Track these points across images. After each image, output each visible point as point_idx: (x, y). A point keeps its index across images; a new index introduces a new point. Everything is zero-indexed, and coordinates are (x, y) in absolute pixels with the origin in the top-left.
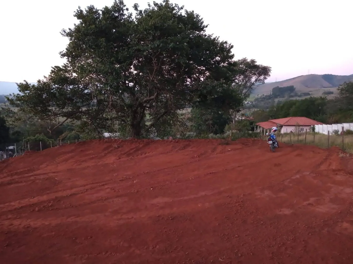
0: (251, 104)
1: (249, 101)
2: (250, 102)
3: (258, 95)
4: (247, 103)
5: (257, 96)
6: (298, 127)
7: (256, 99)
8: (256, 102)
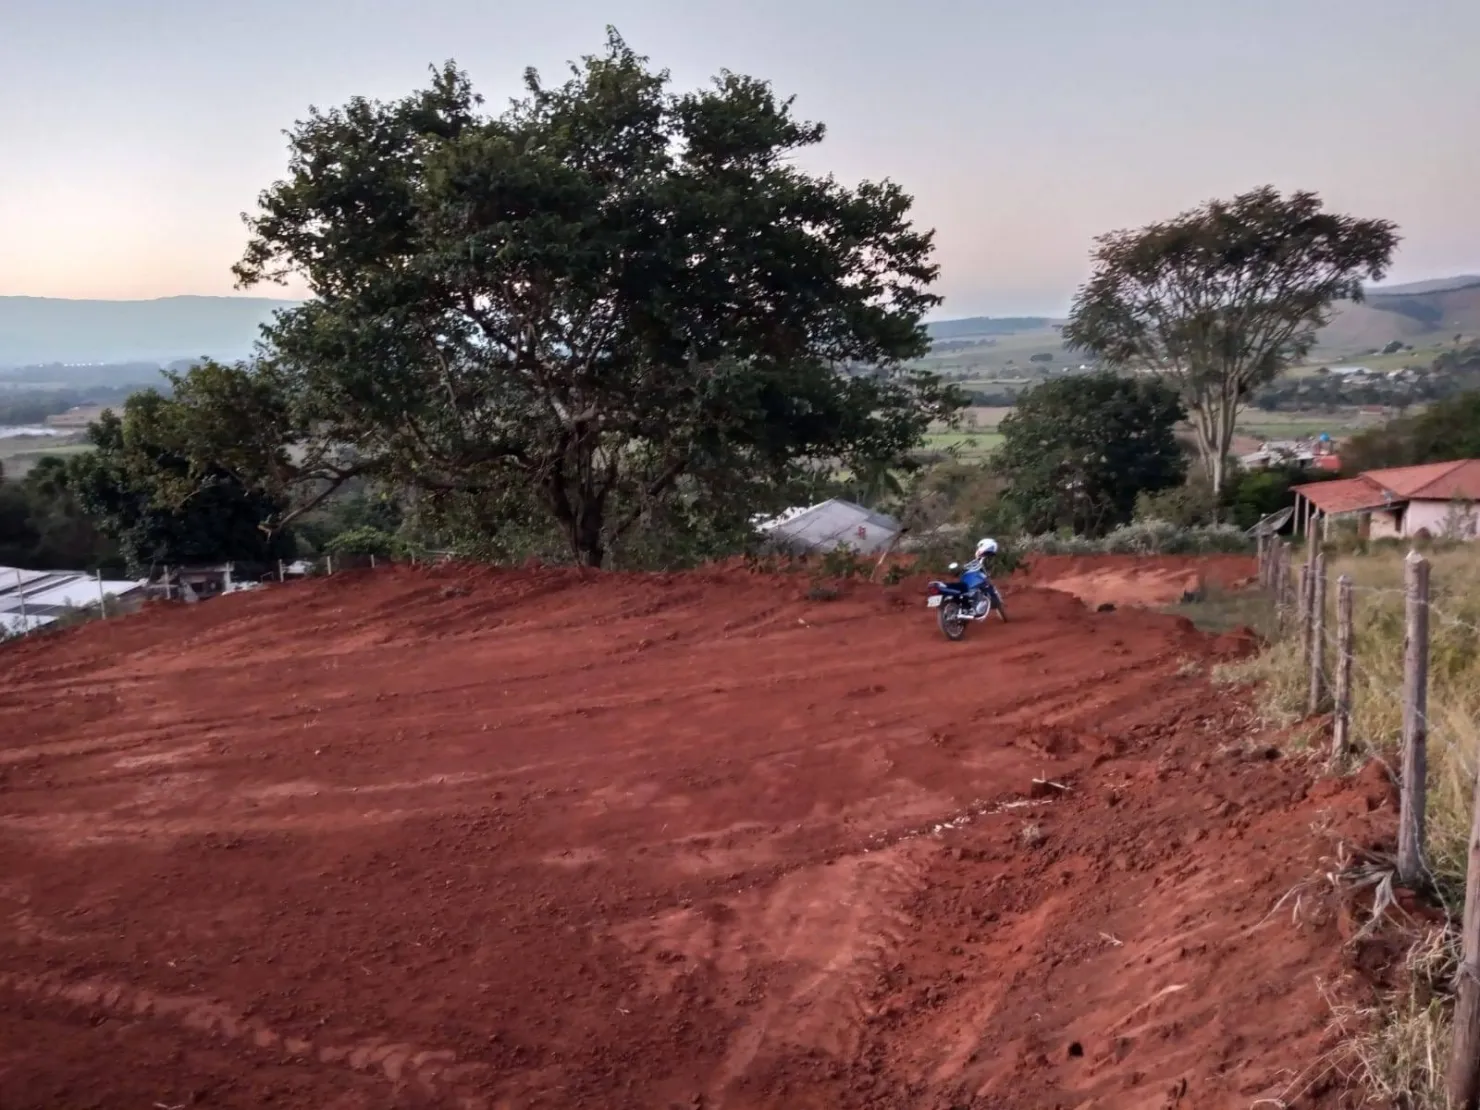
0: (1415, 379)
1: (1407, 368)
2: (1410, 373)
3: (1458, 337)
4: (1399, 377)
5: (1452, 344)
6: (1460, 511)
7: (1444, 356)
8: (1444, 372)
